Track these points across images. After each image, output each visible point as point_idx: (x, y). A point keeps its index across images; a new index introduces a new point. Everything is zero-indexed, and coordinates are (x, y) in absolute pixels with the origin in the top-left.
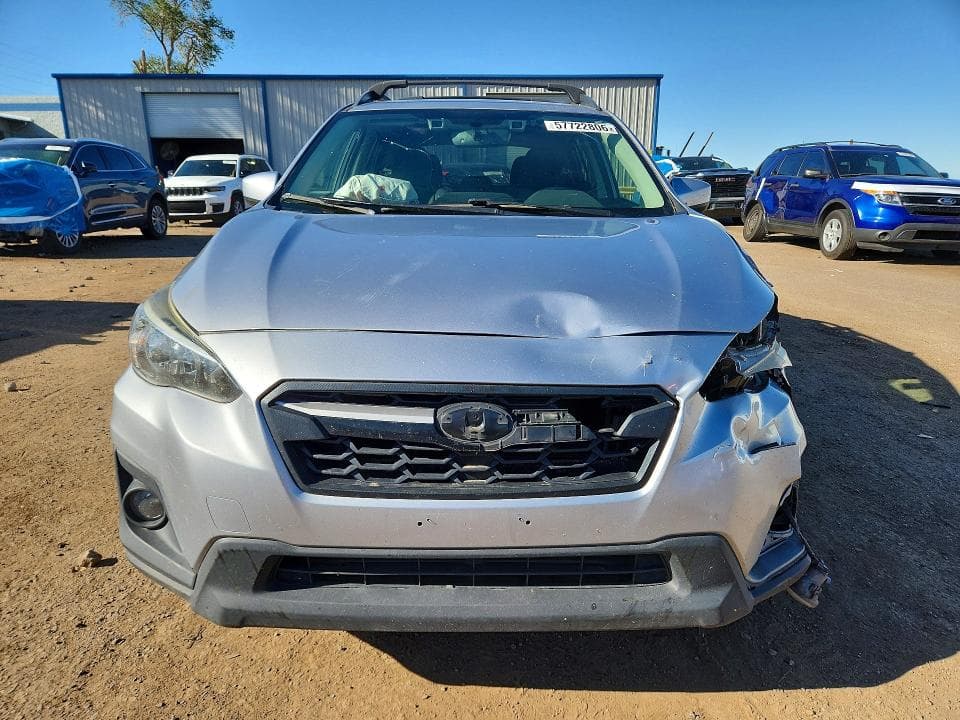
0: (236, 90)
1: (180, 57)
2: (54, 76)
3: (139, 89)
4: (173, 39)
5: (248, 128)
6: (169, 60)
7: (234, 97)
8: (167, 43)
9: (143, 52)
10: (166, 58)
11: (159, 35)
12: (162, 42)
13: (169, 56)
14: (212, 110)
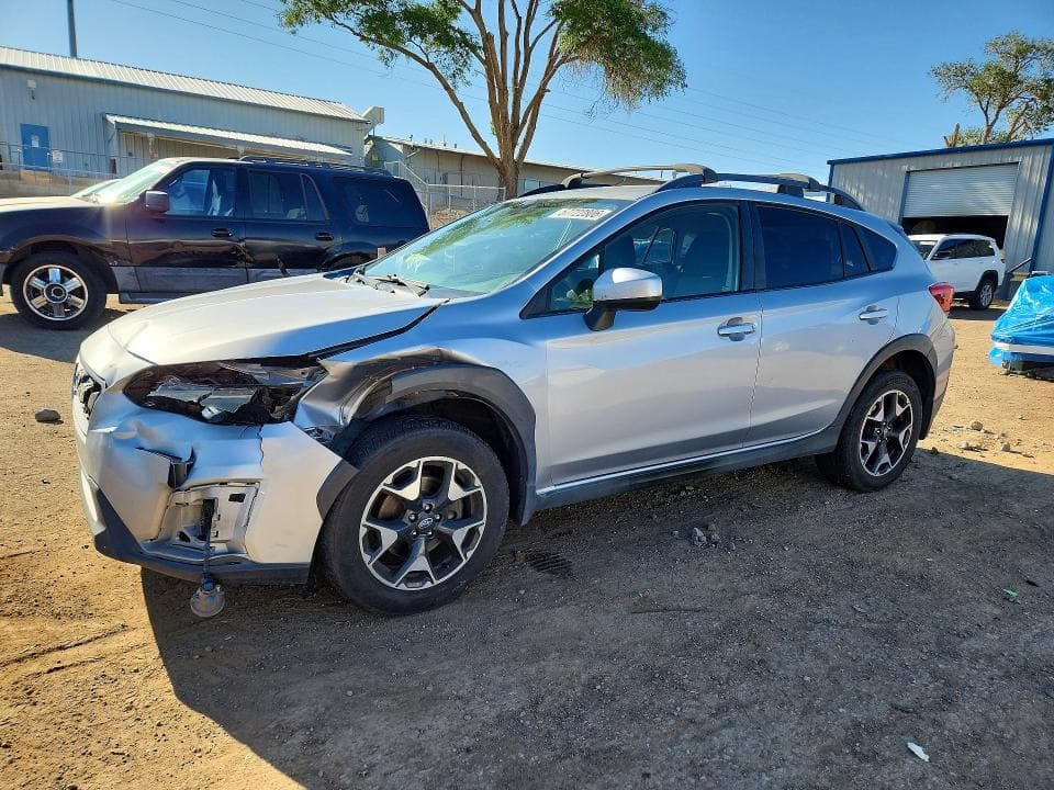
0: (1016, 160)
1: (1003, 126)
2: (829, 162)
3: (905, 168)
4: (1001, 108)
5: (1018, 202)
6: (989, 130)
7: (1014, 167)
8: (992, 113)
9: (958, 127)
10: (986, 129)
11: (984, 104)
12: (986, 112)
13: (990, 127)
14: (979, 185)
